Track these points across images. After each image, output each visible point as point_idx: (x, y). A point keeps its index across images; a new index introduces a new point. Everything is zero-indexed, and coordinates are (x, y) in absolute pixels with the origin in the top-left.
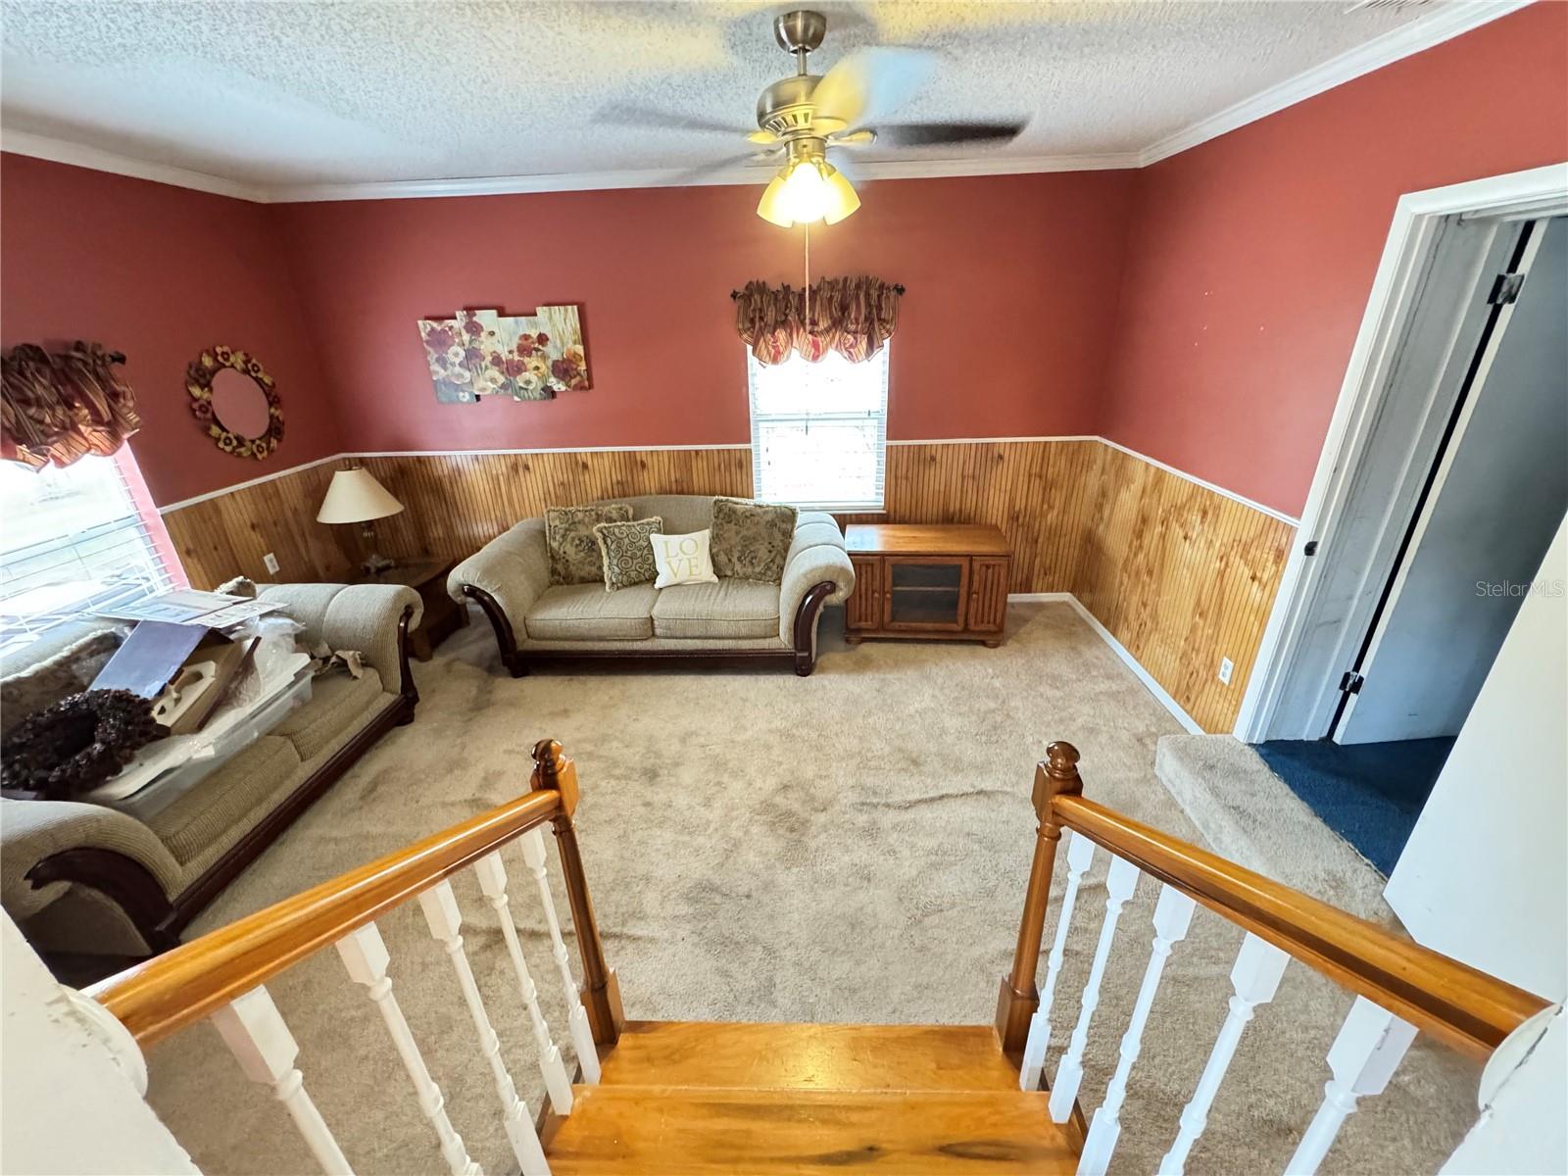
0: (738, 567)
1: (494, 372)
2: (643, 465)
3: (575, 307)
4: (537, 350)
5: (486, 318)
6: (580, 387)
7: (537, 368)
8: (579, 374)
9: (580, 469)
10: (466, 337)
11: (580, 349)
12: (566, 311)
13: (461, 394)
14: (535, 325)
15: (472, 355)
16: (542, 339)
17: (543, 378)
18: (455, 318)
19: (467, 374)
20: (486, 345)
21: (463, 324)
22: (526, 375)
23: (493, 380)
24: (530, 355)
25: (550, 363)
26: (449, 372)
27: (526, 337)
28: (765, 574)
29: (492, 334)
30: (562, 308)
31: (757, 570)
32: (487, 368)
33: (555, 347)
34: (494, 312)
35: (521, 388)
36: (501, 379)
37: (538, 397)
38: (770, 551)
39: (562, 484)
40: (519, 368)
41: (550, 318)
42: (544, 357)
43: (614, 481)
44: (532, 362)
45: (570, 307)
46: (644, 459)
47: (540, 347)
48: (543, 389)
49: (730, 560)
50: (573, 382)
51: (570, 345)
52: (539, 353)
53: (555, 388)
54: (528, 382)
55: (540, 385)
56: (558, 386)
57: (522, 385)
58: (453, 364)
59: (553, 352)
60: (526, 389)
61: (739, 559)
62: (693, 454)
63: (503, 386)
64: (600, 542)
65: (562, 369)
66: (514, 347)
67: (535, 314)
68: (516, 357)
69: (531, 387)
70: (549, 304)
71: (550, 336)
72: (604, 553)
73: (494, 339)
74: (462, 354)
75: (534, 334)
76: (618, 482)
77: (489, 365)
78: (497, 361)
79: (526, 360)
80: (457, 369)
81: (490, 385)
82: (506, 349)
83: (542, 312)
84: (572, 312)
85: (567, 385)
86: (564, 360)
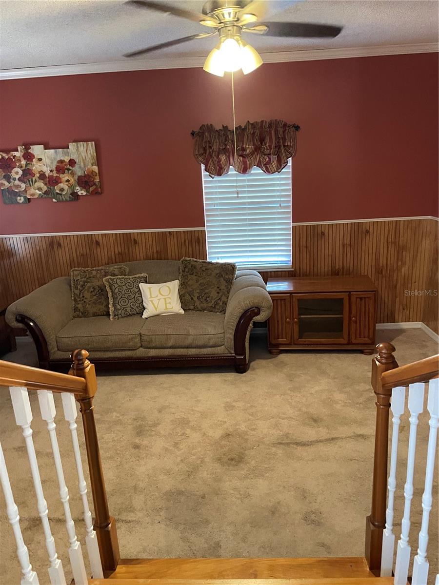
0: (197, 303)
1: (40, 184)
2: (135, 242)
3: (93, 143)
4: (68, 169)
5: (37, 150)
6: (96, 193)
7: (68, 181)
8: (95, 184)
9: (94, 245)
10: (23, 162)
11: (96, 169)
12: (87, 145)
13: (19, 198)
14: (67, 154)
15: (27, 174)
16: (72, 162)
17: (71, 187)
18: (18, 151)
19: (23, 186)
20: (36, 167)
21: (22, 154)
22: (61, 185)
23: (40, 189)
24: (64, 173)
25: (76, 178)
26: (11, 184)
27: (61, 162)
28: (214, 308)
29: (40, 160)
30: (85, 144)
31: (210, 305)
32: (36, 181)
33: (80, 167)
34: (42, 146)
35: (57, 193)
36: (45, 188)
37: (68, 199)
38: (218, 293)
39: (82, 255)
40: (57, 181)
42: (73, 174)
43: (117, 252)
44: (65, 177)
45: (90, 143)
46: (136, 238)
47: (71, 168)
48: (71, 194)
49: (192, 299)
50: (91, 189)
51: (90, 166)
52: (70, 171)
53: (79, 193)
54: (62, 190)
55: (70, 192)
56: (81, 192)
57: (58, 191)
58: (14, 179)
59: (78, 171)
60: (61, 194)
61: (198, 298)
62: (168, 234)
63: (46, 193)
64: (108, 288)
65: (84, 181)
66: (54, 168)
67: (68, 147)
68: (55, 175)
69: (64, 193)
70: (76, 141)
71: (77, 161)
72: (110, 295)
73: (40, 164)
74: (21, 172)
75: (67, 159)
76: (119, 253)
77: (37, 179)
78: (42, 176)
79: (61, 176)
80: (17, 182)
81: (37, 191)
82: (49, 169)
83: (72, 146)
84: (91, 146)
85: (87, 191)
86: (85, 176)
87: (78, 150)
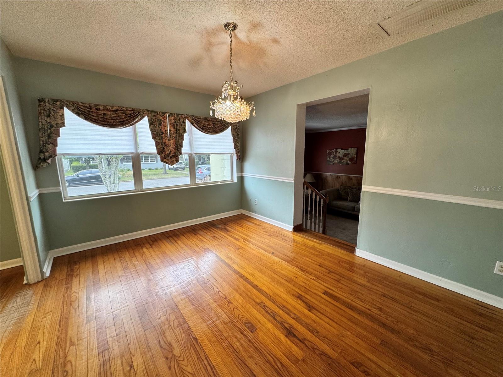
5: (339, 150)
6: (354, 163)
8: (354, 161)
10: (335, 153)
12: (354, 149)
13: (331, 163)
14: (348, 151)
15: (335, 156)
16: (349, 154)
17: (347, 161)
19: (333, 160)
20: (338, 155)
21: (335, 151)
22: (344, 160)
25: (349, 158)
27: (345, 153)
29: (339, 153)
33: (351, 155)
34: (341, 149)
36: (339, 161)
39: (346, 181)
42: (348, 157)
44: (346, 158)
48: (346, 163)
51: (354, 155)
56: (349, 163)
60: (343, 163)
64: (349, 192)
65: (351, 160)
66: (343, 155)
67: (348, 149)
68: (343, 157)
70: (351, 148)
72: (349, 194)
74: (333, 156)
75: (347, 153)
77: (337, 158)
79: (344, 158)
80: (331, 159)
81: (337, 162)
82: (341, 156)
83: (350, 149)
84: (356, 149)
85: (351, 162)
86: (352, 158)
87: (351, 150)
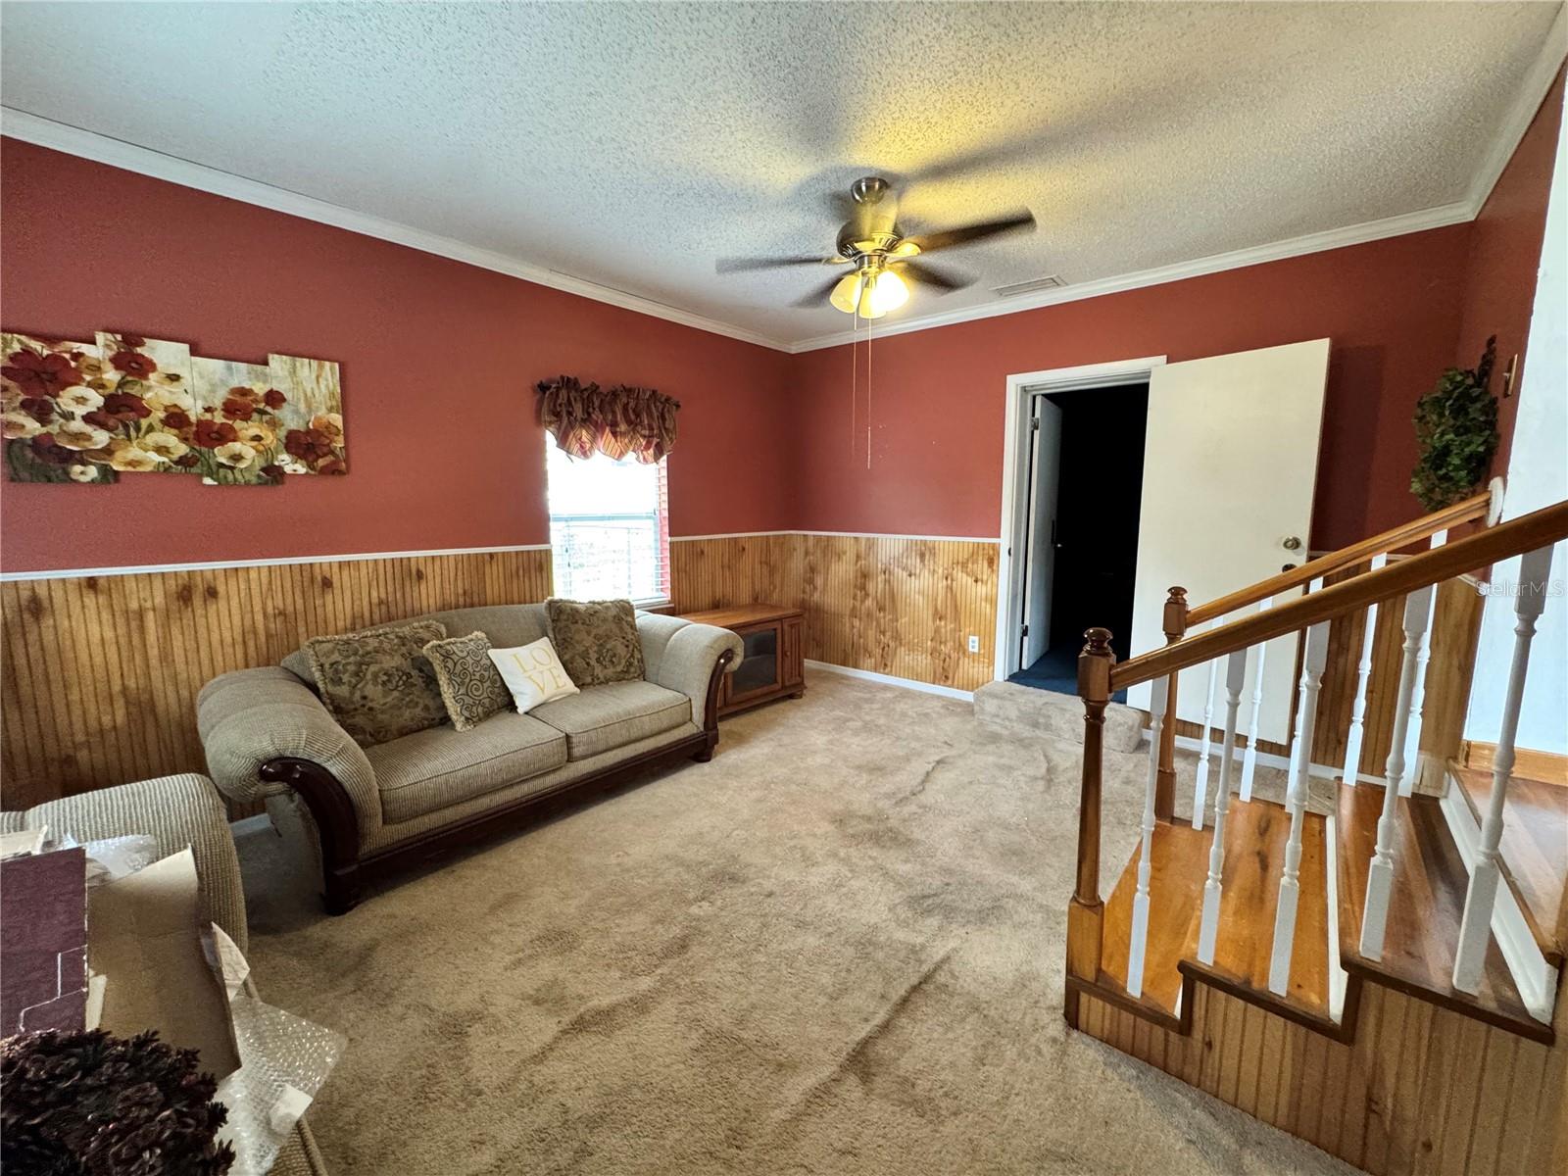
1: (170, 438)
2: (420, 575)
3: (337, 365)
4: (262, 412)
5: (165, 354)
6: (333, 471)
7: (258, 438)
8: (332, 452)
9: (317, 590)
10: (112, 376)
11: (337, 419)
12: (321, 367)
13: (78, 468)
14: (265, 378)
15: (121, 410)
16: (274, 398)
17: (266, 453)
18: (93, 342)
19: (101, 436)
20: (156, 394)
21: (111, 354)
22: (236, 447)
23: (161, 450)
24: (247, 418)
25: (282, 433)
26: (54, 429)
27: (243, 392)
29: (174, 378)
30: (314, 363)
32: (151, 429)
33: (296, 412)
34: (186, 347)
35: (222, 465)
36: (181, 449)
37: (254, 480)
38: (627, 646)
40: (224, 435)
41: (293, 372)
42: (274, 424)
43: (375, 600)
44: (250, 428)
45: (327, 364)
46: (422, 568)
47: (269, 409)
48: (263, 469)
50: (321, 462)
51: (322, 412)
52: (266, 418)
53: (288, 469)
54: (237, 458)
55: (260, 463)
56: (294, 467)
57: (223, 460)
58: (69, 416)
59: (291, 419)
60: (232, 468)
63: (182, 461)
64: (437, 667)
65: (304, 444)
66: (218, 403)
67: (266, 363)
68: (219, 418)
69: (242, 465)
71: (288, 396)
72: (444, 679)
73: (175, 387)
74: (97, 400)
75: (260, 389)
76: (381, 602)
77: (158, 425)
78: (176, 419)
79: (238, 424)
80: (78, 425)
81: (157, 458)
82: (200, 404)
83: (275, 360)
84: (330, 372)
85: (310, 466)
86: (308, 432)
